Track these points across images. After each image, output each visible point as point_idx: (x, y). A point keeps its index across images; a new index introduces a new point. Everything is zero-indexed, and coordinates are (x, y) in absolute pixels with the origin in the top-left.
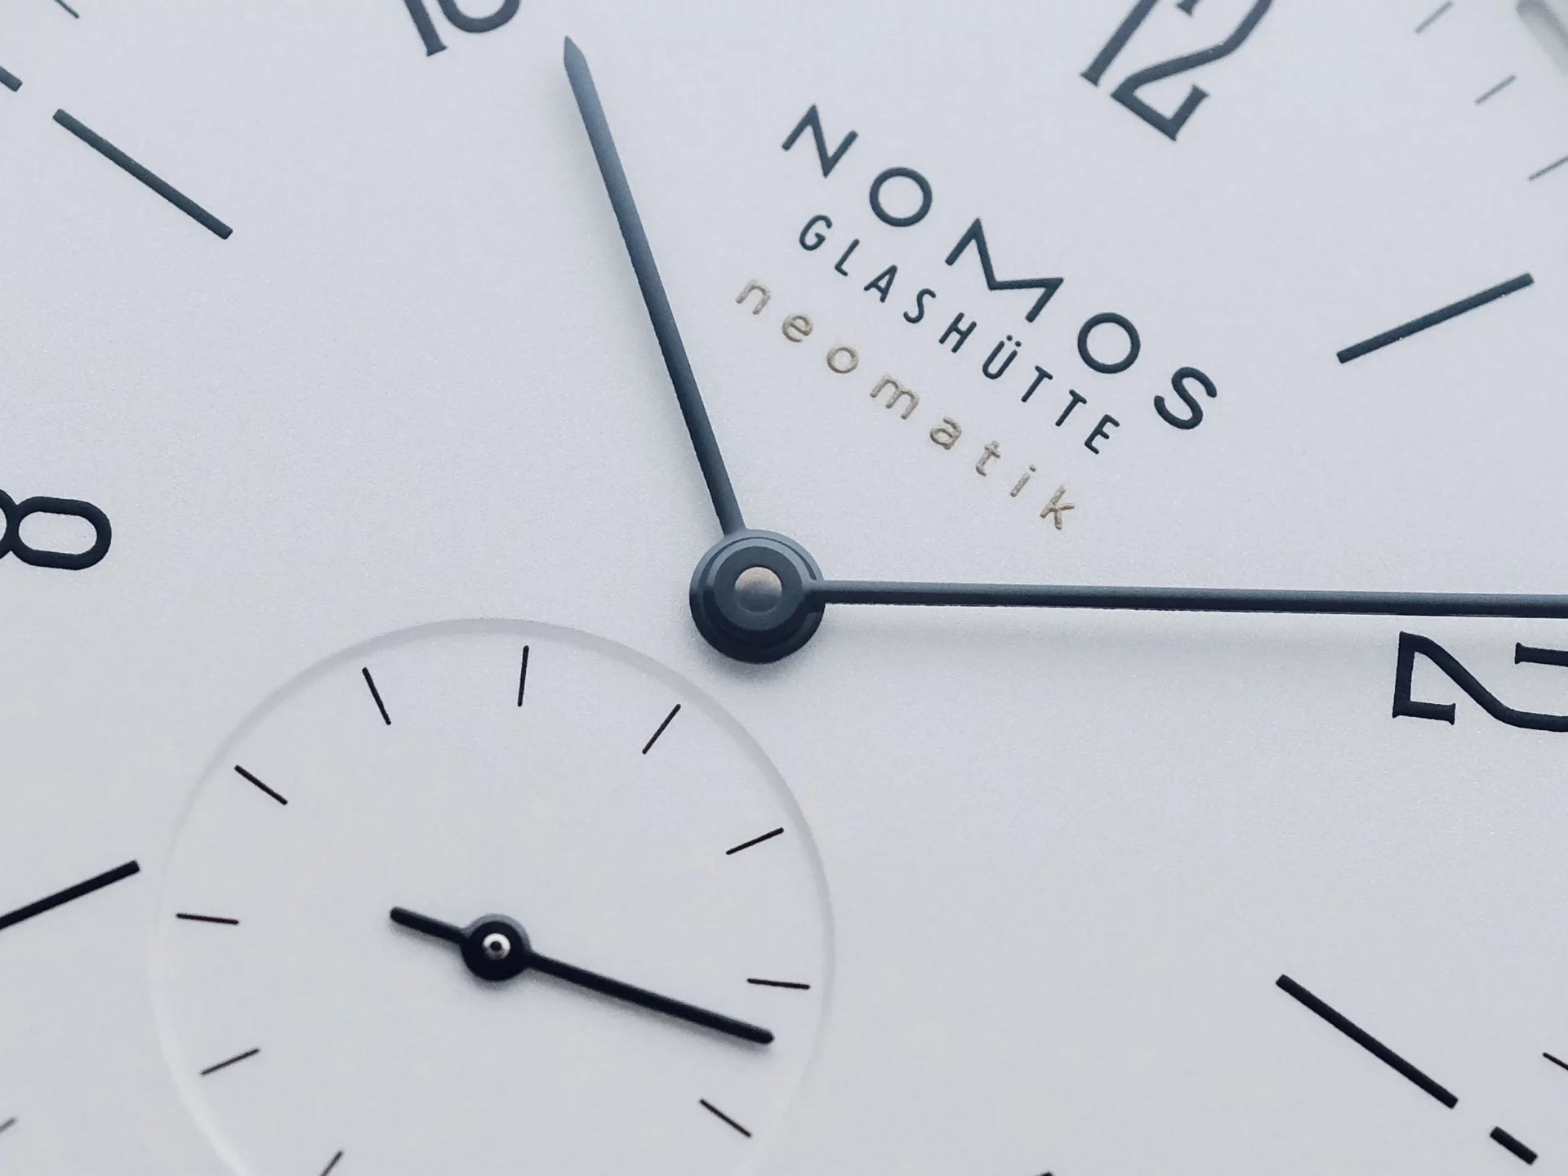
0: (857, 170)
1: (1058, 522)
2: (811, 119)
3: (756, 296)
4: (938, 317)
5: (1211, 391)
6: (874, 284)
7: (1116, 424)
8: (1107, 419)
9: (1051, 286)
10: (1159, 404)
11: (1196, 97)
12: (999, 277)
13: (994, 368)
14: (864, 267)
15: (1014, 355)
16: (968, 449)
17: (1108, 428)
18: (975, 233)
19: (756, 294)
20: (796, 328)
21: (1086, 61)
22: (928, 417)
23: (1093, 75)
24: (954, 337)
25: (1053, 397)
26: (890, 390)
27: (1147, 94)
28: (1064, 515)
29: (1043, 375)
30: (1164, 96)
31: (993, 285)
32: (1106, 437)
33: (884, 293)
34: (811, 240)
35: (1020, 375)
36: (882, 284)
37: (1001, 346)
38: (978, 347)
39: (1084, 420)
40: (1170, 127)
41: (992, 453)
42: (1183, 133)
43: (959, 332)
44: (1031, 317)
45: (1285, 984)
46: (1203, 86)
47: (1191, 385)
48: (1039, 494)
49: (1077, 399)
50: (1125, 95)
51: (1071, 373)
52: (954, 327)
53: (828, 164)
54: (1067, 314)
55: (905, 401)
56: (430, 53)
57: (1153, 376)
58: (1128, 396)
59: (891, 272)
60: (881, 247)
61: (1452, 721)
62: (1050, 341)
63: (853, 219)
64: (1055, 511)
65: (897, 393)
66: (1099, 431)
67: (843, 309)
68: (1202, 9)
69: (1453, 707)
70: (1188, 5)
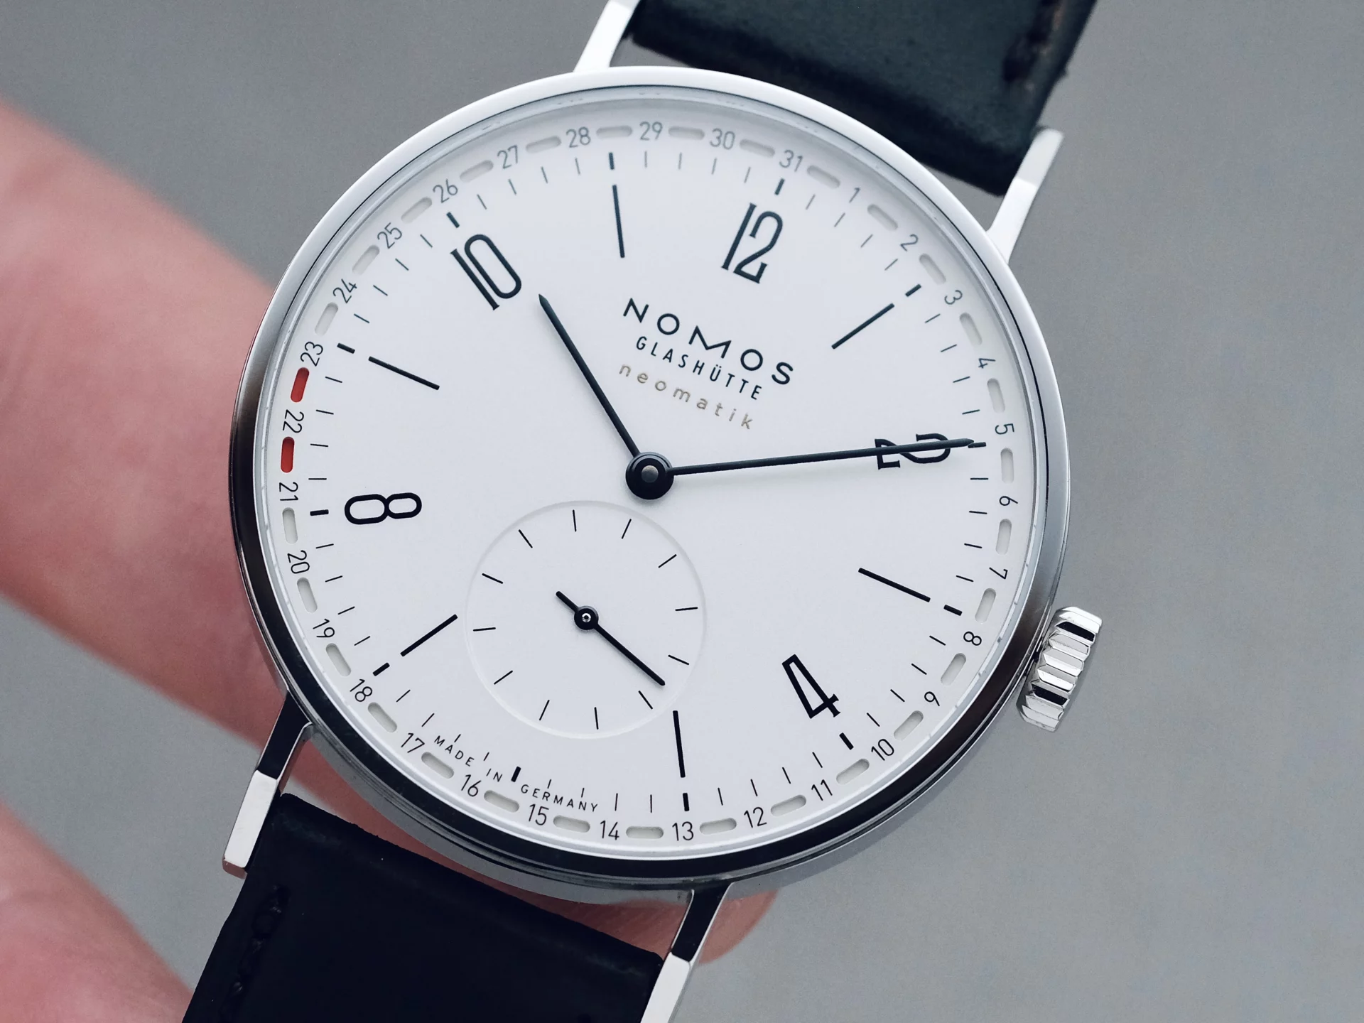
0: (651, 318)
1: (748, 427)
2: (631, 303)
3: (626, 370)
4: (691, 364)
5: (791, 369)
6: (666, 357)
7: (760, 388)
8: (757, 387)
9: (727, 344)
10: (774, 377)
11: (763, 266)
12: (709, 345)
13: (714, 377)
14: (662, 352)
15: (720, 371)
16: (711, 407)
17: (758, 390)
18: (697, 331)
19: (626, 369)
20: (642, 378)
21: (722, 263)
22: (694, 400)
23: (726, 266)
24: (698, 369)
25: (736, 383)
26: (679, 393)
27: (745, 269)
28: (749, 423)
29: (731, 376)
30: (752, 269)
31: (707, 348)
32: (758, 393)
33: (670, 359)
34: (640, 346)
35: (723, 378)
36: (669, 356)
37: (714, 369)
38: (707, 371)
39: (749, 389)
40: (756, 279)
41: (719, 407)
42: (762, 280)
43: (699, 367)
44: (723, 356)
45: (862, 571)
46: (765, 262)
47: (783, 368)
48: (739, 419)
49: (745, 382)
50: (738, 271)
51: (741, 373)
52: (697, 366)
53: (641, 318)
54: (735, 352)
55: (685, 396)
56: (494, 309)
57: (769, 368)
58: (762, 377)
59: (671, 351)
60: (665, 343)
61: (899, 466)
62: (731, 363)
63: (654, 335)
64: (746, 423)
65: (682, 393)
66: (755, 391)
67: (657, 368)
68: (758, 235)
69: (899, 462)
70: (753, 234)
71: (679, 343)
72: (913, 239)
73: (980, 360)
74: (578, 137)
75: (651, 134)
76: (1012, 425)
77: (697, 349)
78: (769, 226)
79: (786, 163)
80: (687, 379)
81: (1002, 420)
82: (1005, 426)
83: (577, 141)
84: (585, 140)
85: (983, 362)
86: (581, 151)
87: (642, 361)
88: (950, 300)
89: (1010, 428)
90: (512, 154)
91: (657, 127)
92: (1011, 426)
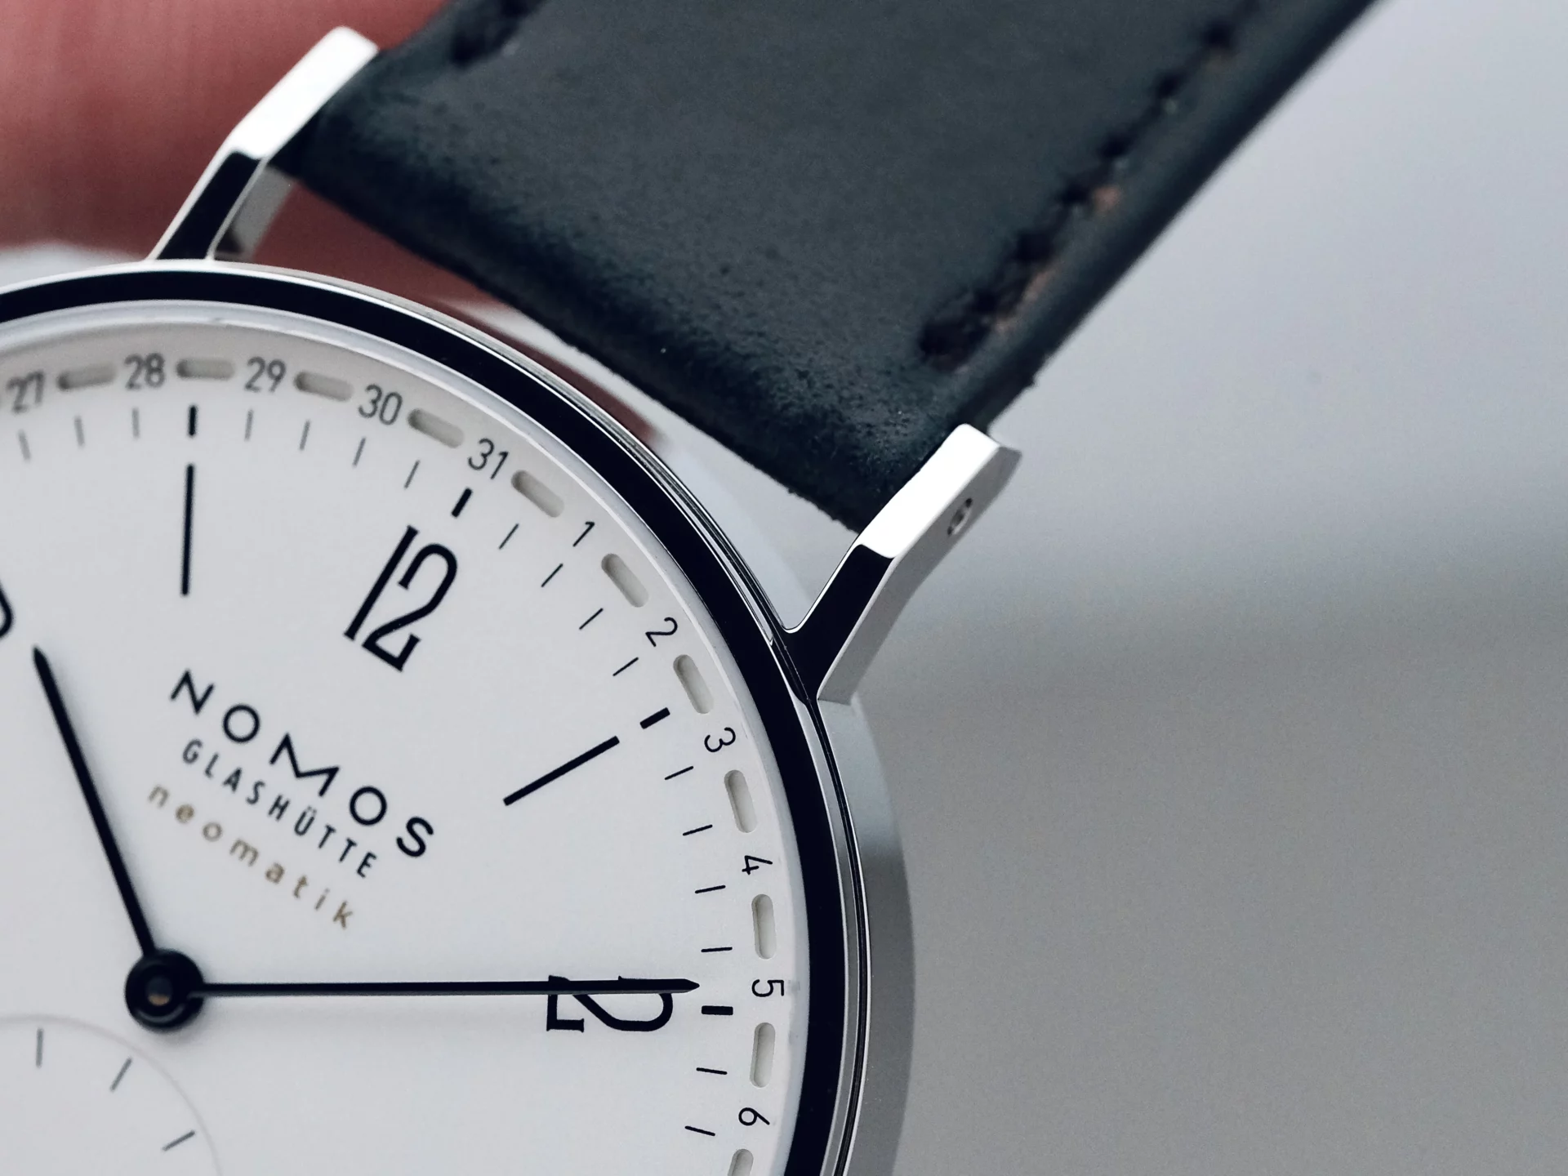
0: (215, 709)
1: (344, 924)
2: (187, 679)
3: (159, 797)
4: (267, 799)
5: (430, 831)
6: (228, 781)
7: (375, 857)
8: (369, 855)
9: (332, 772)
10: (400, 842)
11: (413, 641)
12: (303, 768)
13: (301, 828)
14: (223, 771)
15: (312, 820)
16: (289, 881)
17: (370, 861)
18: (286, 743)
19: (160, 794)
21: (346, 624)
22: (264, 863)
23: (351, 633)
24: (277, 811)
25: (337, 843)
26: (240, 849)
27: (385, 643)
28: (347, 918)
29: (330, 830)
30: (393, 643)
31: (299, 774)
32: (369, 866)
33: (234, 786)
34: (190, 756)
35: (317, 831)
36: (233, 780)
37: (304, 815)
38: (292, 815)
39: (356, 856)
40: (398, 662)
41: (303, 882)
42: (407, 666)
43: (280, 807)
44: (322, 792)
46: (417, 634)
47: (418, 828)
48: (331, 907)
49: (351, 844)
50: (371, 645)
51: (347, 827)
52: (276, 804)
53: (198, 705)
54: (342, 788)
55: (250, 855)
57: (394, 825)
58: (382, 838)
59: (238, 773)
60: (233, 756)
61: (582, 1030)
62: (333, 808)
63: (214, 741)
64: (341, 916)
65: (246, 851)
66: (365, 863)
67: (212, 800)
68: (413, 584)
69: (582, 1021)
70: (405, 582)
71: (254, 759)
72: (670, 626)
73: (747, 858)
74: (144, 372)
75: (265, 381)
76: (782, 982)
77: (279, 777)
78: (435, 567)
79: (478, 461)
80: (255, 824)
81: (766, 971)
82: (770, 982)
83: (141, 379)
84: (155, 378)
85: (752, 863)
86: (147, 399)
87: (188, 784)
88: (713, 744)
89: (777, 986)
90: (31, 389)
91: (276, 370)
92: (779, 985)
